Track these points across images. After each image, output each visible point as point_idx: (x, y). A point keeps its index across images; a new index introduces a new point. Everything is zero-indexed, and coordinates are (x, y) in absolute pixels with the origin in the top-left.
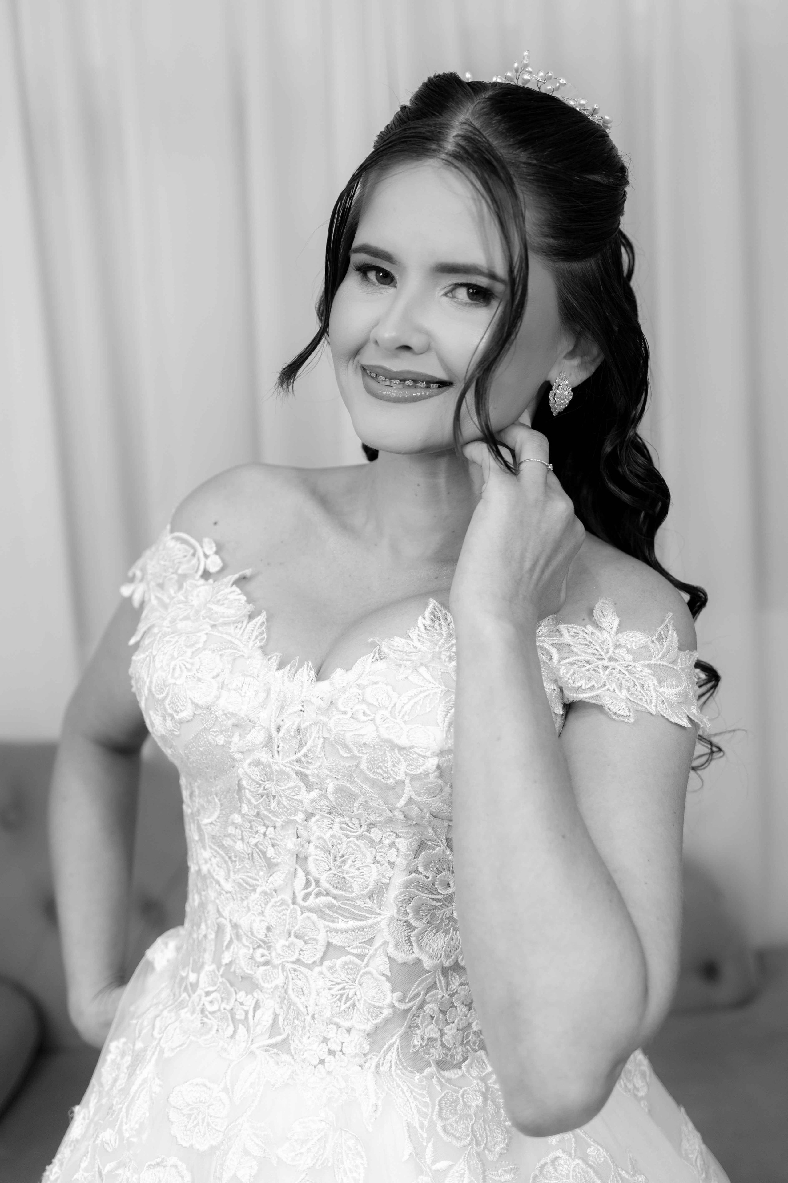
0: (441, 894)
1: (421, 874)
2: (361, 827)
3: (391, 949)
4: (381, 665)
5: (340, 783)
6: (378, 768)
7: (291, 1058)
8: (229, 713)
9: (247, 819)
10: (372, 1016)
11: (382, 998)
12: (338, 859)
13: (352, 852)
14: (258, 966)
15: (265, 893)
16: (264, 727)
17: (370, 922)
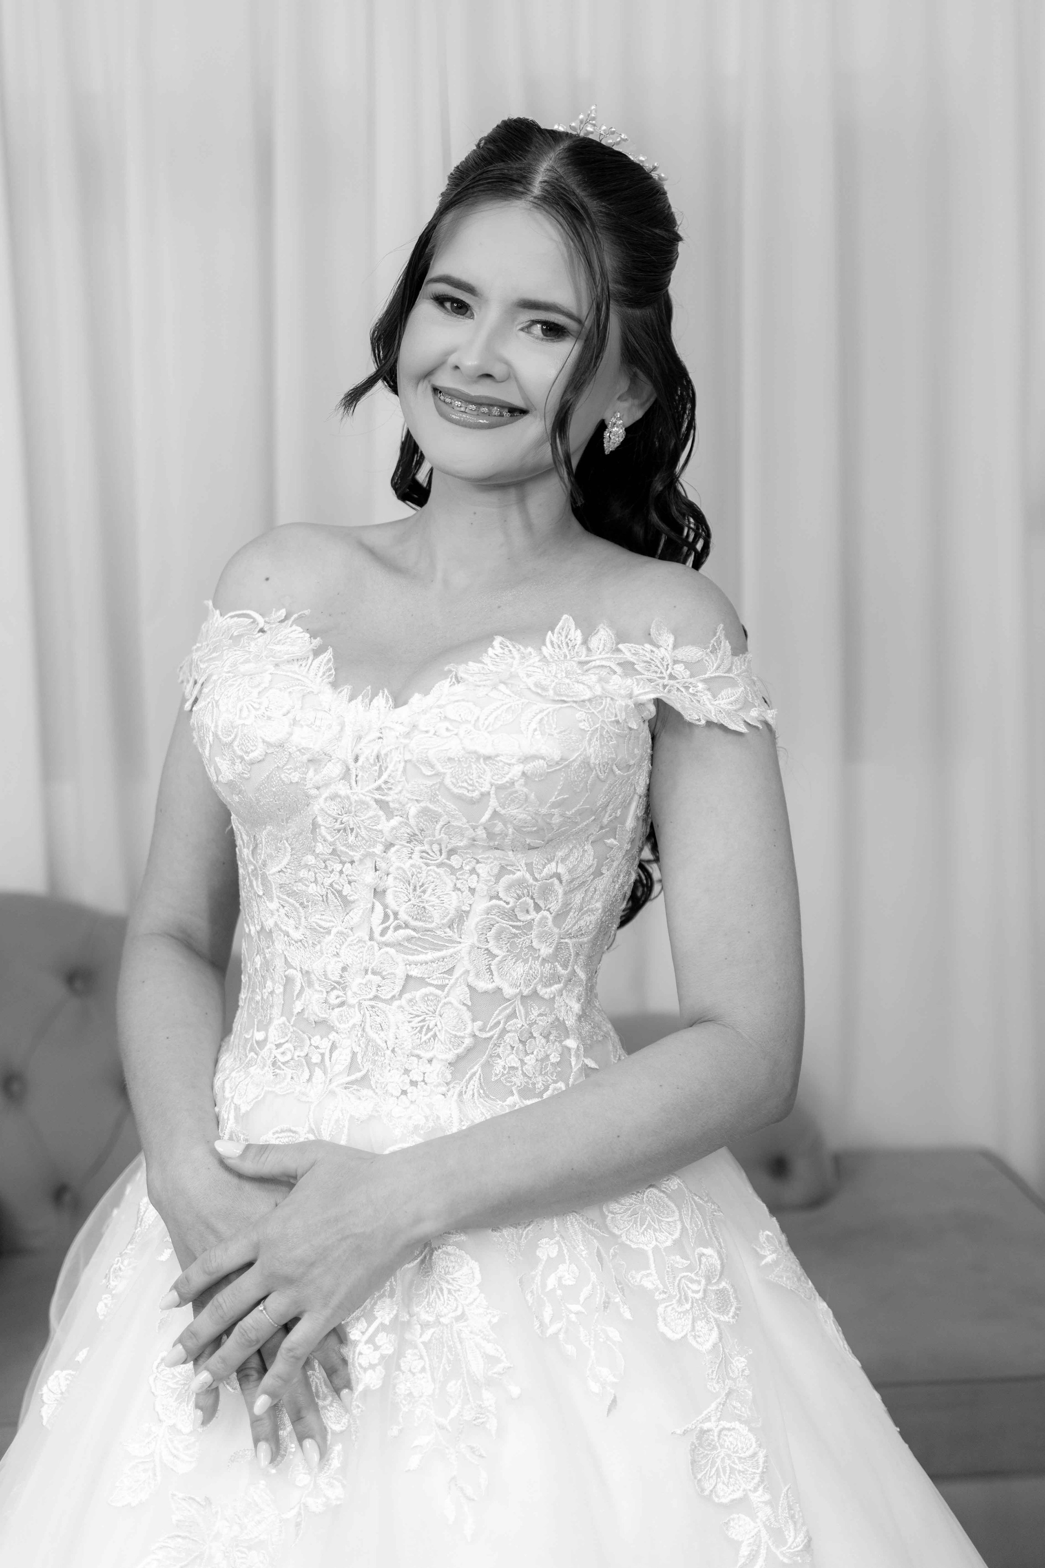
0: (520, 921)
1: (501, 899)
2: (441, 854)
3: (471, 979)
4: (459, 688)
5: (423, 804)
6: (463, 782)
7: (372, 1092)
8: (303, 748)
9: (322, 859)
10: (453, 1046)
11: (463, 1027)
12: (418, 888)
13: (432, 880)
14: (333, 1009)
15: (341, 933)
16: (340, 760)
17: (451, 951)
